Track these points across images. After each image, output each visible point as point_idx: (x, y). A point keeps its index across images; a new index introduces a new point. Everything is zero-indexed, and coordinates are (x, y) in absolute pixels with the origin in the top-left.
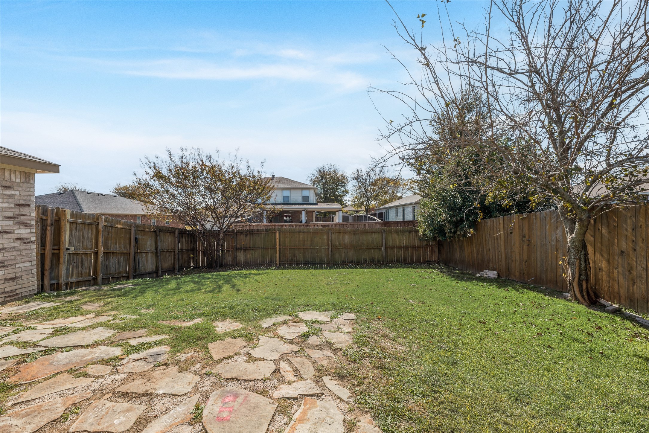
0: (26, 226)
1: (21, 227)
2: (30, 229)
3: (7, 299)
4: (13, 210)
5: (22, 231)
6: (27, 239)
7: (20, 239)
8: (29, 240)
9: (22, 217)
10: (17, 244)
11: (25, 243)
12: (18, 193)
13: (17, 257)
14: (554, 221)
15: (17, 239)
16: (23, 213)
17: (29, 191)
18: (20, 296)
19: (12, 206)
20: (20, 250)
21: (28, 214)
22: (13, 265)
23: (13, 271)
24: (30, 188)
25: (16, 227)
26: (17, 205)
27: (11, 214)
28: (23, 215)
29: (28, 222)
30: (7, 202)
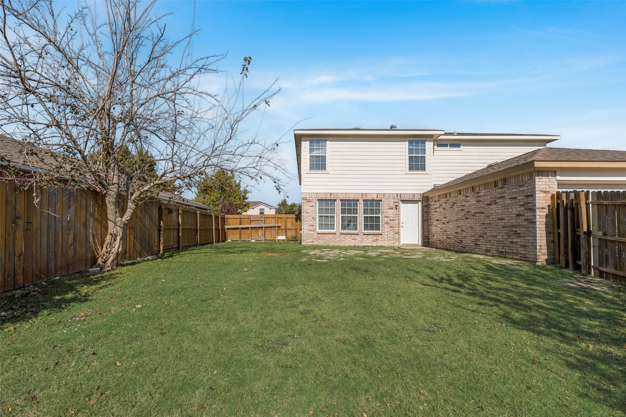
0: (531, 211)
1: (528, 211)
2: (533, 213)
3: (522, 258)
4: (524, 200)
5: (528, 214)
6: (532, 220)
7: (527, 220)
8: (532, 221)
9: (529, 205)
10: (526, 223)
11: (530, 222)
12: (526, 188)
13: (526, 232)
14: (66, 199)
15: (526, 220)
16: (529, 202)
17: (533, 185)
18: (528, 259)
19: (523, 197)
20: (528, 228)
21: (532, 202)
22: (524, 237)
23: (524, 241)
24: (533, 182)
25: (525, 212)
26: (526, 196)
27: (523, 203)
28: (529, 203)
29: (532, 207)
30: (521, 196)
